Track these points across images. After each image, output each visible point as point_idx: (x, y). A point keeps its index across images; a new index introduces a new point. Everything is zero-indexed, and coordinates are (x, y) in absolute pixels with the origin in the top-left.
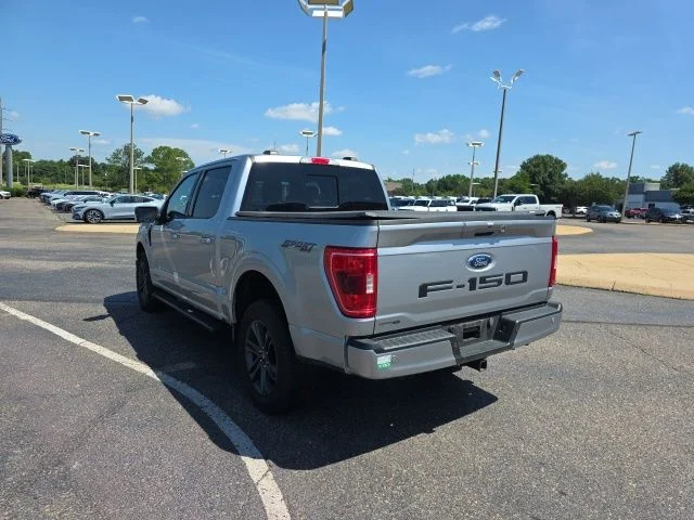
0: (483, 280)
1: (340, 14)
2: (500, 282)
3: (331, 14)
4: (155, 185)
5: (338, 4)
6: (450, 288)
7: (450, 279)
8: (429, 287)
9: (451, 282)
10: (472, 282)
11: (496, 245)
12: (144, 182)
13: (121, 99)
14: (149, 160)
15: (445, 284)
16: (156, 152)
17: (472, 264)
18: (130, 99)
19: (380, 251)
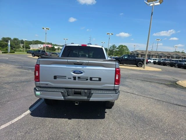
0: (79, 78)
1: (159, 4)
2: (87, 80)
3: (156, 4)
4: (118, 54)
5: (157, 1)
6: (66, 78)
7: (66, 76)
8: (57, 77)
9: (66, 77)
10: (75, 78)
11: (84, 68)
12: (116, 54)
13: (107, 34)
14: (118, 48)
15: (64, 77)
16: (119, 46)
17: (74, 72)
18: (109, 34)
19: (40, 65)
